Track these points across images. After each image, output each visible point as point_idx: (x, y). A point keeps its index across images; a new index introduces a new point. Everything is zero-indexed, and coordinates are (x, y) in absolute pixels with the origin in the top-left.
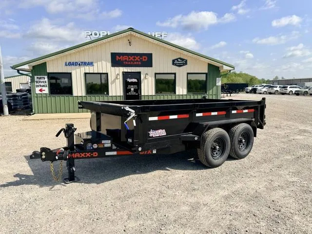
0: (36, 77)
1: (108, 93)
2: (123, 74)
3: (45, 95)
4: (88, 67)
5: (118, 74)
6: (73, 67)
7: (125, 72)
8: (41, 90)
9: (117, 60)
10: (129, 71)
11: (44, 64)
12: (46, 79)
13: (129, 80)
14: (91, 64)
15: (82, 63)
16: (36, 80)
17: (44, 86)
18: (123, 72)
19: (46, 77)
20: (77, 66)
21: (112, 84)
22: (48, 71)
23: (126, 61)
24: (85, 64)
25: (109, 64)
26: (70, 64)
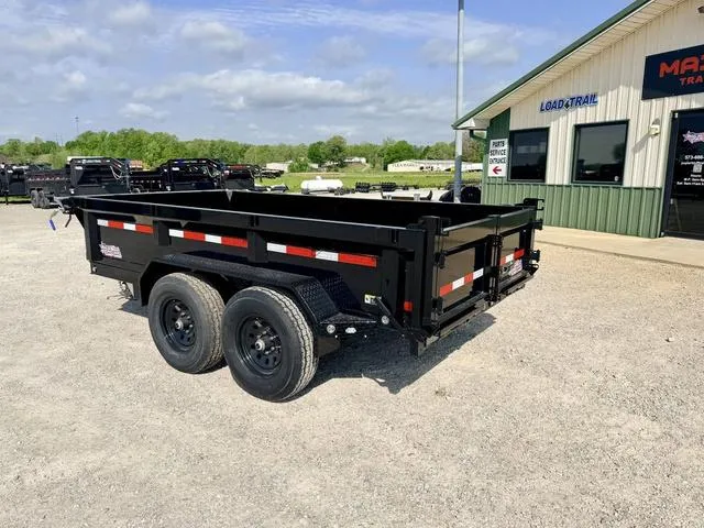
0: (492, 141)
1: (621, 181)
2: (673, 119)
3: (499, 181)
4: (584, 109)
5: (657, 122)
6: (554, 112)
7: (680, 112)
8: (495, 170)
9: (661, 75)
10: (695, 106)
11: (507, 113)
12: (506, 147)
13: (691, 138)
14: (590, 100)
15: (572, 99)
16: (491, 149)
17: (500, 161)
18: (674, 112)
19: (506, 141)
20: (561, 110)
21: (635, 151)
22: (511, 129)
23: (689, 73)
24: (580, 101)
25: (638, 93)
26: (551, 106)
